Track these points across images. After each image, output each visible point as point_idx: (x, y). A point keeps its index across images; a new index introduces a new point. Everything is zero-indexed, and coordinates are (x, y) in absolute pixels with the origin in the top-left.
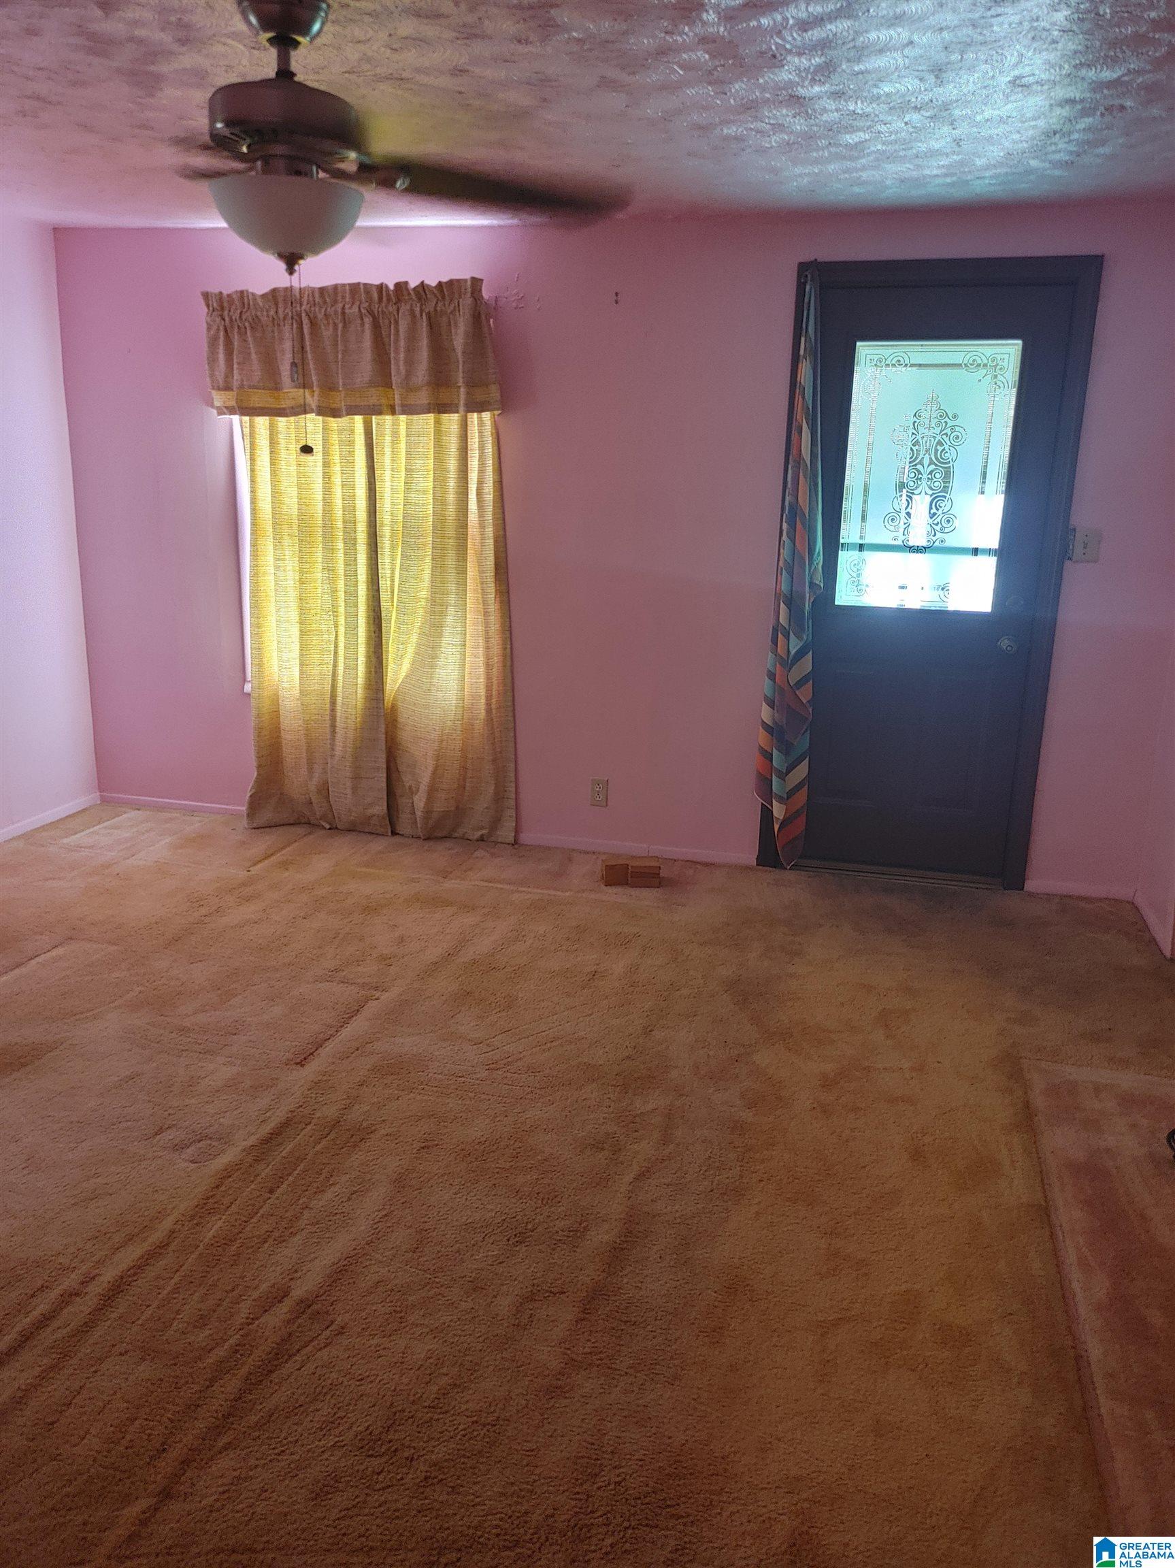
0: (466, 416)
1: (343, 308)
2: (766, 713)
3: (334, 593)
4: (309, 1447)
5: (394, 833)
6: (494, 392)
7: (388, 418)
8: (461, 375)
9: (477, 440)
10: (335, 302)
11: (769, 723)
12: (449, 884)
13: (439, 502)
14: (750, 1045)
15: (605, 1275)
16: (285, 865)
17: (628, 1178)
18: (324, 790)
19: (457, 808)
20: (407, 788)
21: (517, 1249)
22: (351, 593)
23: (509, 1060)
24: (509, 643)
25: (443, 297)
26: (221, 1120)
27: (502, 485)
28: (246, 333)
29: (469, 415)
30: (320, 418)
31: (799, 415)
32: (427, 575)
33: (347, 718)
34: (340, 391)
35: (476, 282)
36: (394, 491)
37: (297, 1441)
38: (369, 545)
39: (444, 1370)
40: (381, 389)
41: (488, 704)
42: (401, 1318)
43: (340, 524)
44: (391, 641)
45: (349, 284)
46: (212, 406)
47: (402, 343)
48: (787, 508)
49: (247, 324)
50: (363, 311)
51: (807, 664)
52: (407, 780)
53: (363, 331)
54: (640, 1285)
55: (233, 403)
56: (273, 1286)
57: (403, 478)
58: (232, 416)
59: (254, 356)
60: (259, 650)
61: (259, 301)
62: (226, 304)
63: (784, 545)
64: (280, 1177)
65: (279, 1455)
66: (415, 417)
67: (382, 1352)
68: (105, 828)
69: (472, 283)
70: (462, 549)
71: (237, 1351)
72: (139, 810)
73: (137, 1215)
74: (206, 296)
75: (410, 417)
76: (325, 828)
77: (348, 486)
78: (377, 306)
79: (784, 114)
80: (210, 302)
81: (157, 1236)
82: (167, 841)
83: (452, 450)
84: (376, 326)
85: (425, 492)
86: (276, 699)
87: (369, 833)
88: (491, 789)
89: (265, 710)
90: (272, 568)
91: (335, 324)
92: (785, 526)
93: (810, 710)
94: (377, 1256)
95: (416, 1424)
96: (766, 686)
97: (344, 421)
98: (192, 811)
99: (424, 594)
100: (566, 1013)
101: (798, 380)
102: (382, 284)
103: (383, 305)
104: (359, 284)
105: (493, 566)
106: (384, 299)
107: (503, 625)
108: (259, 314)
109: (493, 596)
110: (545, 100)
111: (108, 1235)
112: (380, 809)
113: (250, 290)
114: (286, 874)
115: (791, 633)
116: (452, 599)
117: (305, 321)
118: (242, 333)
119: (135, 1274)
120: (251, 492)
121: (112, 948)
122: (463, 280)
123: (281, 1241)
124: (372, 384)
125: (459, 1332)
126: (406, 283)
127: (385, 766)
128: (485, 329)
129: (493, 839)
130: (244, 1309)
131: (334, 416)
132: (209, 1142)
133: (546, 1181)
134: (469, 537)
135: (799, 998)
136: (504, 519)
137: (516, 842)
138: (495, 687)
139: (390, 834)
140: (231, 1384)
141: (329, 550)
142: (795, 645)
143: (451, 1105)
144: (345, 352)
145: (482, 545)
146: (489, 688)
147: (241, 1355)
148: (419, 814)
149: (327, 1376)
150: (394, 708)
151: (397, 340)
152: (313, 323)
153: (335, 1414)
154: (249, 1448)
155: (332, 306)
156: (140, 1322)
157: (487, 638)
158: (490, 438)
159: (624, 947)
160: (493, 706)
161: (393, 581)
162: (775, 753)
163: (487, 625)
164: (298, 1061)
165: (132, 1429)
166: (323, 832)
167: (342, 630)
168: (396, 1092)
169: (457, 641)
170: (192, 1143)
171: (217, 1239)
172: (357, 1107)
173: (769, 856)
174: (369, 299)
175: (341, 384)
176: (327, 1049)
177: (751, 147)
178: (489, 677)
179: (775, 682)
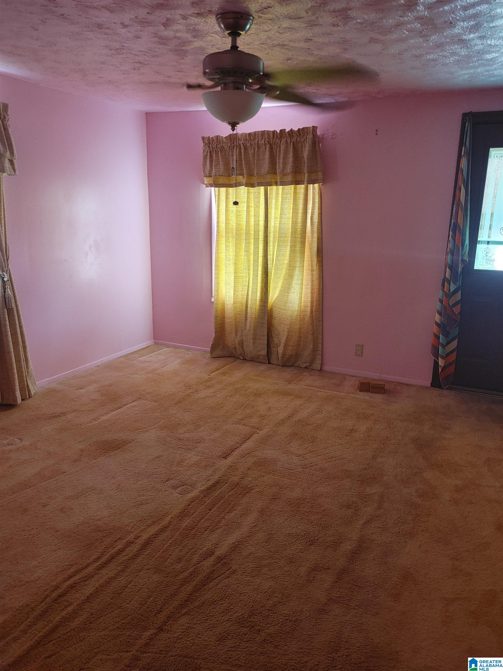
0: (307, 186)
1: (258, 141)
2: (437, 318)
3: (249, 261)
4: (217, 619)
5: (269, 363)
6: (320, 175)
7: (274, 187)
8: (306, 168)
9: (312, 196)
10: (255, 139)
11: (438, 322)
12: (290, 386)
13: (294, 223)
14: (422, 468)
15: (348, 563)
16: (224, 374)
17: (361, 522)
18: (241, 343)
19: (296, 353)
20: (275, 344)
21: (310, 547)
22: (256, 261)
23: (312, 464)
24: (322, 283)
25: (300, 135)
26: (192, 478)
27: (321, 215)
28: (218, 153)
29: (309, 185)
30: (247, 188)
31: (460, 182)
32: (288, 253)
33: (252, 313)
34: (255, 176)
35: (314, 128)
36: (276, 218)
37: (213, 616)
38: (264, 241)
39: (275, 595)
40: (271, 175)
41: (311, 310)
42: (259, 570)
43: (252, 232)
44: (271, 282)
45: (261, 131)
46: (204, 184)
47: (282, 155)
48: (452, 226)
49: (219, 149)
50: (266, 142)
51: (458, 296)
52: (276, 340)
53: (266, 150)
54: (363, 570)
55: (212, 182)
56: (208, 550)
57: (279, 213)
58: (211, 188)
59: (221, 163)
60: (218, 284)
61: (224, 140)
62: (211, 142)
63: (450, 242)
64: (214, 505)
65: (206, 620)
66: (286, 187)
67: (251, 584)
68: (155, 354)
69: (313, 129)
70: (303, 243)
71: (192, 575)
72: (168, 348)
73: (157, 513)
74: (203, 138)
75: (283, 187)
76: (241, 359)
77: (257, 216)
78: (272, 140)
79: (456, 48)
80: (205, 141)
81: (165, 522)
82: (178, 361)
83: (301, 200)
84: (271, 148)
85: (288, 218)
86: (223, 305)
87: (259, 362)
88: (311, 346)
89: (219, 309)
90: (224, 250)
91: (254, 148)
92: (451, 233)
93: (459, 317)
94: (251, 542)
95: (262, 616)
96: (438, 306)
97: (256, 188)
98: (189, 349)
99: (286, 262)
100: (338, 446)
101: (460, 166)
102: (274, 131)
103: (275, 139)
104: (265, 131)
105: (316, 250)
106: (275, 137)
107: (319, 276)
108: (224, 145)
109: (316, 263)
110: (346, 49)
111: (146, 520)
112: (264, 352)
113: (221, 135)
114: (224, 378)
115: (451, 282)
116: (298, 264)
117: (242, 147)
118: (217, 153)
119: (154, 538)
120: (217, 219)
121: (154, 403)
122: (309, 127)
123: (212, 531)
124: (268, 173)
125: (283, 579)
126: (285, 130)
127: (266, 334)
128: (317, 148)
129: (311, 368)
130: (196, 558)
131: (252, 187)
132: (187, 486)
133: (324, 519)
134: (307, 238)
135: (447, 449)
136: (322, 229)
137: (321, 370)
138: (315, 303)
139: (268, 363)
140: (189, 588)
141: (248, 243)
142: (453, 288)
143: (285, 482)
144: (258, 160)
145: (312, 241)
146: (312, 302)
147: (193, 576)
148: (280, 355)
149: (227, 590)
150: (271, 310)
151: (280, 154)
152: (245, 148)
153: (229, 607)
154: (194, 615)
155: (254, 141)
156: (155, 557)
157: (312, 281)
158: (318, 195)
159: (366, 419)
160: (314, 311)
161: (273, 256)
162: (441, 336)
163: (312, 275)
164: (224, 456)
165: (149, 600)
166: (240, 361)
167: (251, 276)
168: (263, 474)
169: (299, 282)
170: (180, 486)
171: (187, 527)
172: (246, 478)
173: (436, 383)
174: (269, 138)
175: (255, 173)
176: (236, 452)
177: (440, 63)
178: (312, 298)
179: (442, 304)
